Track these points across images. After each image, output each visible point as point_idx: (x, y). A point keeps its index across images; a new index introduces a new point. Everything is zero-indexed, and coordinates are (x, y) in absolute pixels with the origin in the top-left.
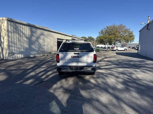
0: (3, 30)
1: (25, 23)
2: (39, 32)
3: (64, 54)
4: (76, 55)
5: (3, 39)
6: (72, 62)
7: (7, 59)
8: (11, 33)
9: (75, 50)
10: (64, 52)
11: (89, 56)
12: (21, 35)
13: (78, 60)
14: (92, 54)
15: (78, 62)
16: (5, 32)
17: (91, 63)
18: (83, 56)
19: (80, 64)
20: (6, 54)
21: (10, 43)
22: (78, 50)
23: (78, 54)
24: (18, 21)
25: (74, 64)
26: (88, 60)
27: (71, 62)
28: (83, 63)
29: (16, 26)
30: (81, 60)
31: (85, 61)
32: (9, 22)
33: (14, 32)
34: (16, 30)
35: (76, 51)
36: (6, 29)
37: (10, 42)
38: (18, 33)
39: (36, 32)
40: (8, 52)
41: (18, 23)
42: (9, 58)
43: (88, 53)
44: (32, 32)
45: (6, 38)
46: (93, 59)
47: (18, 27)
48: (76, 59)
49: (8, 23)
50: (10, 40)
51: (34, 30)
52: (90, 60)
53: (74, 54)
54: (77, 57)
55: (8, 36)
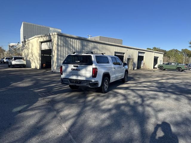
0: (54, 45)
1: (75, 36)
2: (91, 45)
3: (66, 66)
4: (75, 68)
5: (54, 52)
6: (73, 75)
7: (55, 71)
8: (61, 46)
9: (76, 62)
10: (66, 65)
11: (87, 69)
12: (70, 49)
13: (77, 73)
14: (90, 68)
15: (78, 75)
16: (56, 46)
17: (90, 77)
18: (82, 69)
19: (80, 78)
20: (55, 67)
21: (59, 57)
22: (79, 62)
23: (77, 66)
24: (68, 35)
25: (74, 78)
26: (86, 74)
27: (71, 75)
28: (82, 77)
29: (66, 40)
30: (80, 73)
31: (84, 75)
32: (59, 36)
33: (63, 46)
34: (66, 44)
35: (77, 64)
36: (56, 43)
37: (59, 55)
38: (68, 47)
39: (88, 45)
40: (56, 65)
41: (68, 37)
42: (57, 71)
43: (86, 67)
44: (83, 45)
45: (56, 52)
46: (91, 74)
47: (68, 41)
48: (75, 72)
49: (58, 38)
50: (59, 53)
51: (85, 43)
52: (89, 74)
53: (74, 66)
54: (76, 70)
55: (58, 50)
